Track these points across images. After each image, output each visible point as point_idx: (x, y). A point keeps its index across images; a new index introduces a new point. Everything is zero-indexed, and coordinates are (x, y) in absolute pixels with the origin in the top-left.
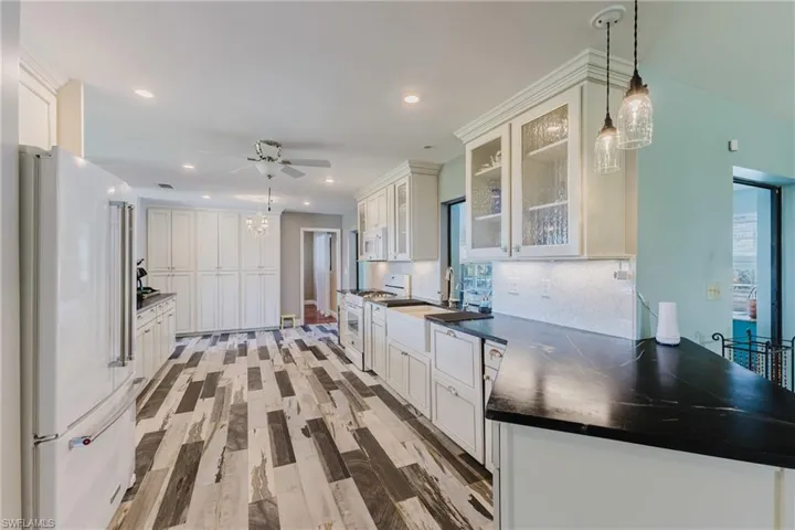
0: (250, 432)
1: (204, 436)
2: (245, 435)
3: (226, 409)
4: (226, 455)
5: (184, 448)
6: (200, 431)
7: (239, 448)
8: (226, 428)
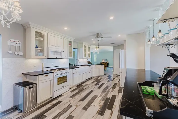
0: (105, 87)
1: (112, 89)
2: (106, 87)
3: (106, 93)
4: (109, 86)
5: (115, 88)
6: (112, 90)
7: (108, 86)
8: (108, 89)
